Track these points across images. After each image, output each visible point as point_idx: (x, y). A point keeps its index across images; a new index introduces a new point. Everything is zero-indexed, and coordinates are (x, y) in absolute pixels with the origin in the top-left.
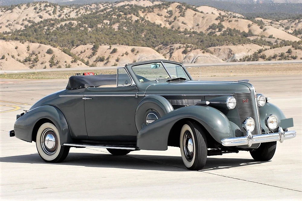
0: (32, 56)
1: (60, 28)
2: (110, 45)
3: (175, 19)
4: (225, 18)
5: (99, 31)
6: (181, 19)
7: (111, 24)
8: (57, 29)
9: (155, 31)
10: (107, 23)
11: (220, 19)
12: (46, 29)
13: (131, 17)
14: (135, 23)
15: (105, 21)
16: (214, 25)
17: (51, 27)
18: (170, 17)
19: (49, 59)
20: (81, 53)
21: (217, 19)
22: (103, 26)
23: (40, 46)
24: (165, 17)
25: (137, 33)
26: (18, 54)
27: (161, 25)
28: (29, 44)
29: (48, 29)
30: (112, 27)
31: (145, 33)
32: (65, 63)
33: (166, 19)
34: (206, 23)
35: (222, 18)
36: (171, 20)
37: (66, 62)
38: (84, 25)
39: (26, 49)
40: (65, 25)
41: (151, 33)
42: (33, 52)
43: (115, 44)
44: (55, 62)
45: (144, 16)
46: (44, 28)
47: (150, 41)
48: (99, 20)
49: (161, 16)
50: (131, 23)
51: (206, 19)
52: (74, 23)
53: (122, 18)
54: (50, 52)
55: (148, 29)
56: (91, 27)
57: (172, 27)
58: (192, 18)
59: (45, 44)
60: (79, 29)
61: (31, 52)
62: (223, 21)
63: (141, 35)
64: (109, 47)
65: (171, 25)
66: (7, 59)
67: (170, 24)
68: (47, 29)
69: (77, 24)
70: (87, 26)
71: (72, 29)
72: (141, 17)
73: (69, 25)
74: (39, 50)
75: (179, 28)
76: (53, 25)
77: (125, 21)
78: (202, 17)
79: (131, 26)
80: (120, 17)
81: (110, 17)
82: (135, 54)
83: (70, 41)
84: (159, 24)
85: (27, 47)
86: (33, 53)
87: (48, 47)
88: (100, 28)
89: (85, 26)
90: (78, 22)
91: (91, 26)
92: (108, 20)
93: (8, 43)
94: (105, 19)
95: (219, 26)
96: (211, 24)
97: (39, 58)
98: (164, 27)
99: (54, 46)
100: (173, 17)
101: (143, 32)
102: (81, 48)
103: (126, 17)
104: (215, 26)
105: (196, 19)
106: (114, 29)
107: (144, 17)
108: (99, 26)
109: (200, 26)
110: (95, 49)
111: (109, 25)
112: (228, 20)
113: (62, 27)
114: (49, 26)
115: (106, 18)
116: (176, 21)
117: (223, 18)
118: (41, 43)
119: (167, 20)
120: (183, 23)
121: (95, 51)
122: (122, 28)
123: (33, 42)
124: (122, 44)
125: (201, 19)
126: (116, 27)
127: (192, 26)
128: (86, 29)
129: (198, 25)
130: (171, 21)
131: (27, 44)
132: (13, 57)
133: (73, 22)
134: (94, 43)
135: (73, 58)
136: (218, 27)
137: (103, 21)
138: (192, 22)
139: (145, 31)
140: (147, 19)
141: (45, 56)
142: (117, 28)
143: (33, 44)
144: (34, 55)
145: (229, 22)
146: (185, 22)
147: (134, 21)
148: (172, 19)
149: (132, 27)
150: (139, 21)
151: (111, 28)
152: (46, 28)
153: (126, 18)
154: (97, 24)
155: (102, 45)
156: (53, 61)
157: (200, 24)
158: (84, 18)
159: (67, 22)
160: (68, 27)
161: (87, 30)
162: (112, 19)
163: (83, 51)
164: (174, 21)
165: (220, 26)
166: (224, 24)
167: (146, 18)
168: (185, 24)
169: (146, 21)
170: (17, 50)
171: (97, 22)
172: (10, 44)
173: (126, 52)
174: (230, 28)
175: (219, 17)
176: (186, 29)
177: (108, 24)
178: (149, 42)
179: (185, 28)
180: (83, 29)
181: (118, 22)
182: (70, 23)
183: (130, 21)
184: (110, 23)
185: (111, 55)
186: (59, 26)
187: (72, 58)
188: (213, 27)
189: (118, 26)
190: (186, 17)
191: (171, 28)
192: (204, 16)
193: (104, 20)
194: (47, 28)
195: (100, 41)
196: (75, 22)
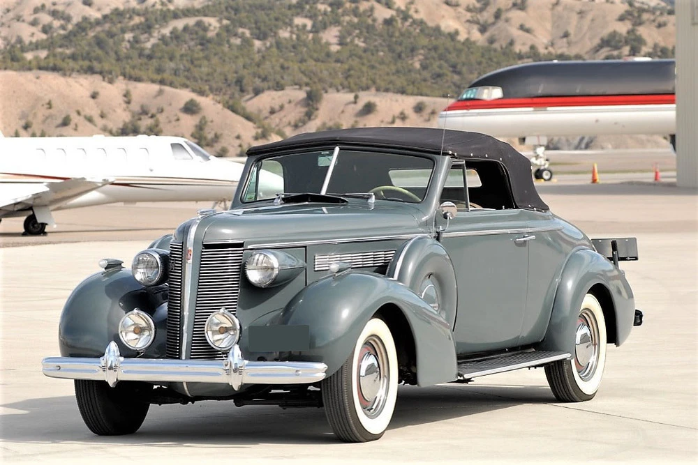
0: (140, 119)
1: (171, 38)
2: (352, 91)
3: (497, 15)
4: (645, 16)
5: (287, 48)
6: (516, 16)
7: (315, 30)
8: (163, 39)
9: (450, 53)
10: (305, 26)
11: (630, 17)
12: (129, 41)
13: (372, 9)
14: (385, 27)
15: (298, 21)
16: (614, 34)
17: (142, 34)
18: (481, 10)
19: (192, 130)
20: (272, 112)
21: (621, 19)
22: (294, 37)
23: (160, 92)
24: (468, 9)
25: (399, 56)
26: (102, 112)
27: (457, 33)
28: (127, 85)
29: (136, 40)
30: (321, 39)
31: (421, 57)
32: (238, 142)
33: (472, 17)
34: (590, 28)
35: (636, 14)
36: (485, 18)
37: (238, 137)
38: (240, 30)
39: (121, 99)
40: (186, 29)
41: (441, 57)
42: (142, 107)
43: (367, 88)
44: (210, 136)
45: (406, 7)
46: (123, 38)
47: (447, 81)
48: (280, 16)
49: (455, 8)
50: (373, 26)
51: (590, 17)
52: (210, 25)
53: (344, 11)
54: (190, 108)
55: (430, 47)
56: (262, 36)
57: (491, 41)
58: (548, 13)
59: (171, 85)
60: (228, 41)
61: (135, 107)
62: (640, 24)
63: (412, 64)
64: (351, 97)
65: (487, 34)
66: (76, 125)
67: (483, 29)
68: (131, 39)
69: (220, 28)
70: (247, 33)
71: (209, 41)
72: (398, 10)
73: (196, 29)
74: (160, 101)
75: (512, 43)
76: (147, 28)
77: (356, 20)
78: (578, 10)
79: (375, 37)
80: (339, 8)
81: (311, 7)
82: (427, 117)
83: (230, 77)
84: (452, 30)
85: (124, 92)
86: (144, 112)
87: (186, 95)
88: (285, 39)
89: (243, 33)
90: (220, 21)
91: (260, 33)
92: (306, 17)
93: (70, 80)
94: (298, 14)
95: (631, 40)
96: (605, 33)
97: (161, 126)
98: (467, 40)
99: (201, 93)
100: (491, 10)
101: (414, 53)
102: (268, 99)
103: (357, 8)
104: (617, 38)
105: (560, 17)
106: (328, 44)
107: (408, 9)
108: (284, 34)
109: (572, 37)
110: (312, 101)
111: (311, 32)
112: (654, 21)
113: (175, 36)
114: (138, 32)
115: (299, 10)
116: (501, 24)
117: (639, 16)
118: (162, 82)
119: (475, 19)
120: (522, 28)
121: (313, 108)
122: (352, 41)
123: (138, 80)
124: (387, 90)
125: (575, 17)
126: (331, 36)
127: (550, 38)
128: (247, 43)
129: (566, 35)
130: (486, 22)
131: (121, 85)
132: (90, 120)
133: (207, 20)
134: (307, 85)
135: (259, 128)
136: (627, 43)
137: (291, 20)
138: (548, 26)
139: (422, 52)
140: (416, 16)
141: (178, 120)
142: (335, 40)
143: (141, 86)
144: (146, 117)
145: (660, 26)
146: (527, 26)
147: (380, 20)
148: (487, 16)
149: (377, 38)
150: (396, 21)
151: (316, 41)
152: (129, 36)
153: (355, 12)
154: (276, 26)
155: (330, 90)
156: (202, 132)
157: (572, 31)
158: (227, 8)
159: (191, 21)
160: (195, 36)
161: (252, 45)
162: (319, 13)
163: (277, 107)
164: (493, 24)
165: (634, 40)
166: (642, 31)
167: (412, 12)
168: (528, 31)
169: (414, 22)
170: (96, 100)
171: (277, 23)
172: (76, 84)
173: (402, 113)
174: (662, 44)
175: (629, 13)
176: (532, 47)
177: (309, 27)
178: (446, 85)
179: (529, 44)
180: (238, 41)
181: (336, 22)
182: (199, 24)
183: (370, 21)
184: (314, 26)
185: (358, 119)
186: (166, 31)
187: (255, 126)
188: (613, 43)
189: (336, 36)
190: (530, 10)
191: (486, 44)
192: (584, 9)
193: (293, 15)
194: (134, 37)
195: (321, 80)
196: (213, 22)
